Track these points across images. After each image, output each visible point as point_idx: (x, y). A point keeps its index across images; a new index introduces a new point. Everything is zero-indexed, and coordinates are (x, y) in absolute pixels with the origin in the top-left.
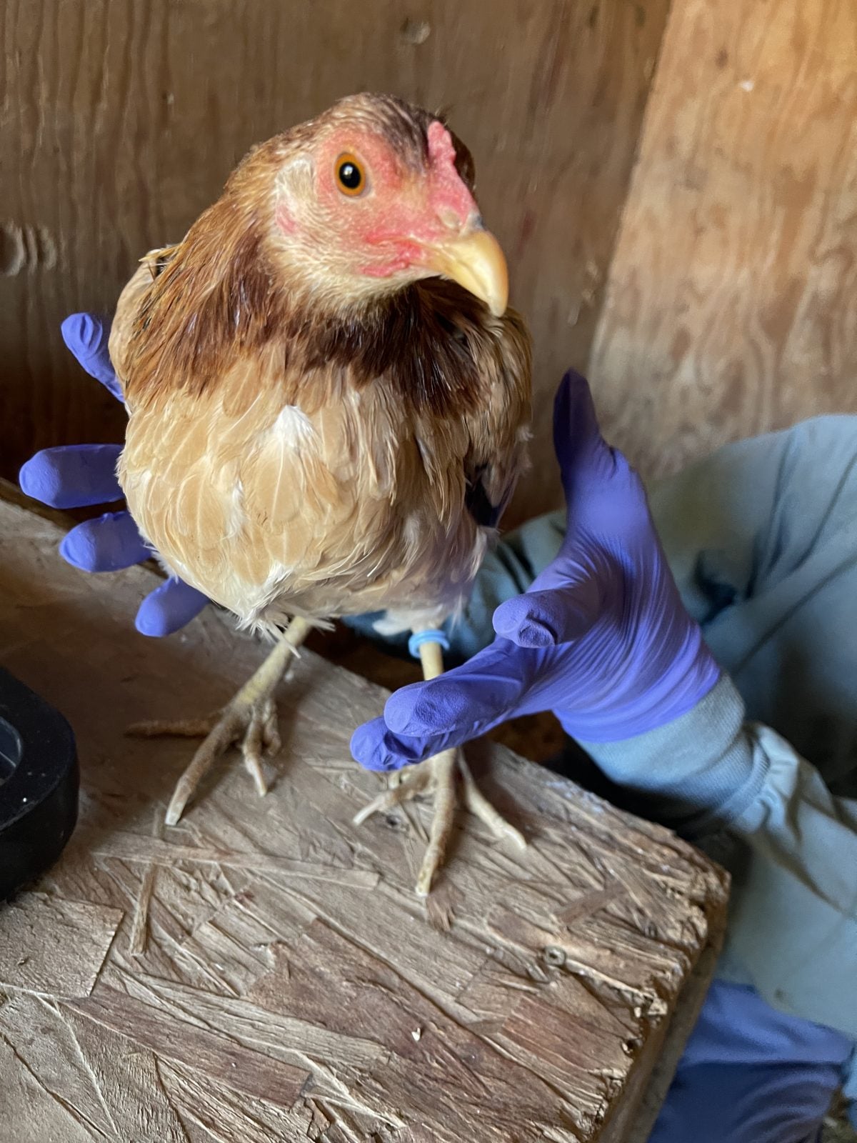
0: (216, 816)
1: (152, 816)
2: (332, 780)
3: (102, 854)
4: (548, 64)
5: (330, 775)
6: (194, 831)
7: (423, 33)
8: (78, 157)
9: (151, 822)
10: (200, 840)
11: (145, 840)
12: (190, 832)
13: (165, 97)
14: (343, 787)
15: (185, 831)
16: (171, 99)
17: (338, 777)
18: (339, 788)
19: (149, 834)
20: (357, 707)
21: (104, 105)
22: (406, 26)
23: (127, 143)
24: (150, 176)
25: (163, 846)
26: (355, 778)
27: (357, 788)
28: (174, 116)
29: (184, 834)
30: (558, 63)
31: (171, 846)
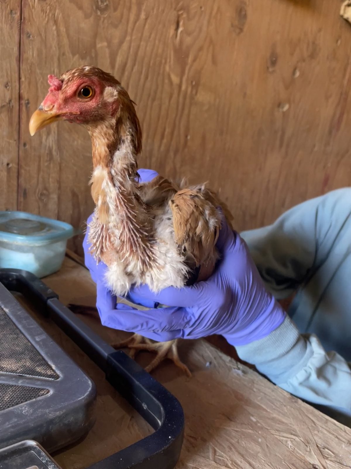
0: (236, 454)
1: (209, 449)
2: (284, 442)
3: (191, 465)
4: (337, 116)
5: (282, 440)
6: (227, 459)
7: (286, 107)
8: (154, 159)
9: (208, 452)
10: (231, 464)
11: (208, 461)
12: (226, 460)
13: (186, 136)
14: (289, 447)
15: (224, 459)
16: (189, 137)
17: (286, 441)
18: (288, 447)
19: (209, 458)
20: (288, 407)
21: (165, 141)
22: (280, 105)
23: (172, 154)
24: (178, 166)
25: (215, 465)
26: (294, 442)
27: (296, 449)
28: (189, 143)
29: (223, 460)
30: (342, 115)
31: (219, 466)
